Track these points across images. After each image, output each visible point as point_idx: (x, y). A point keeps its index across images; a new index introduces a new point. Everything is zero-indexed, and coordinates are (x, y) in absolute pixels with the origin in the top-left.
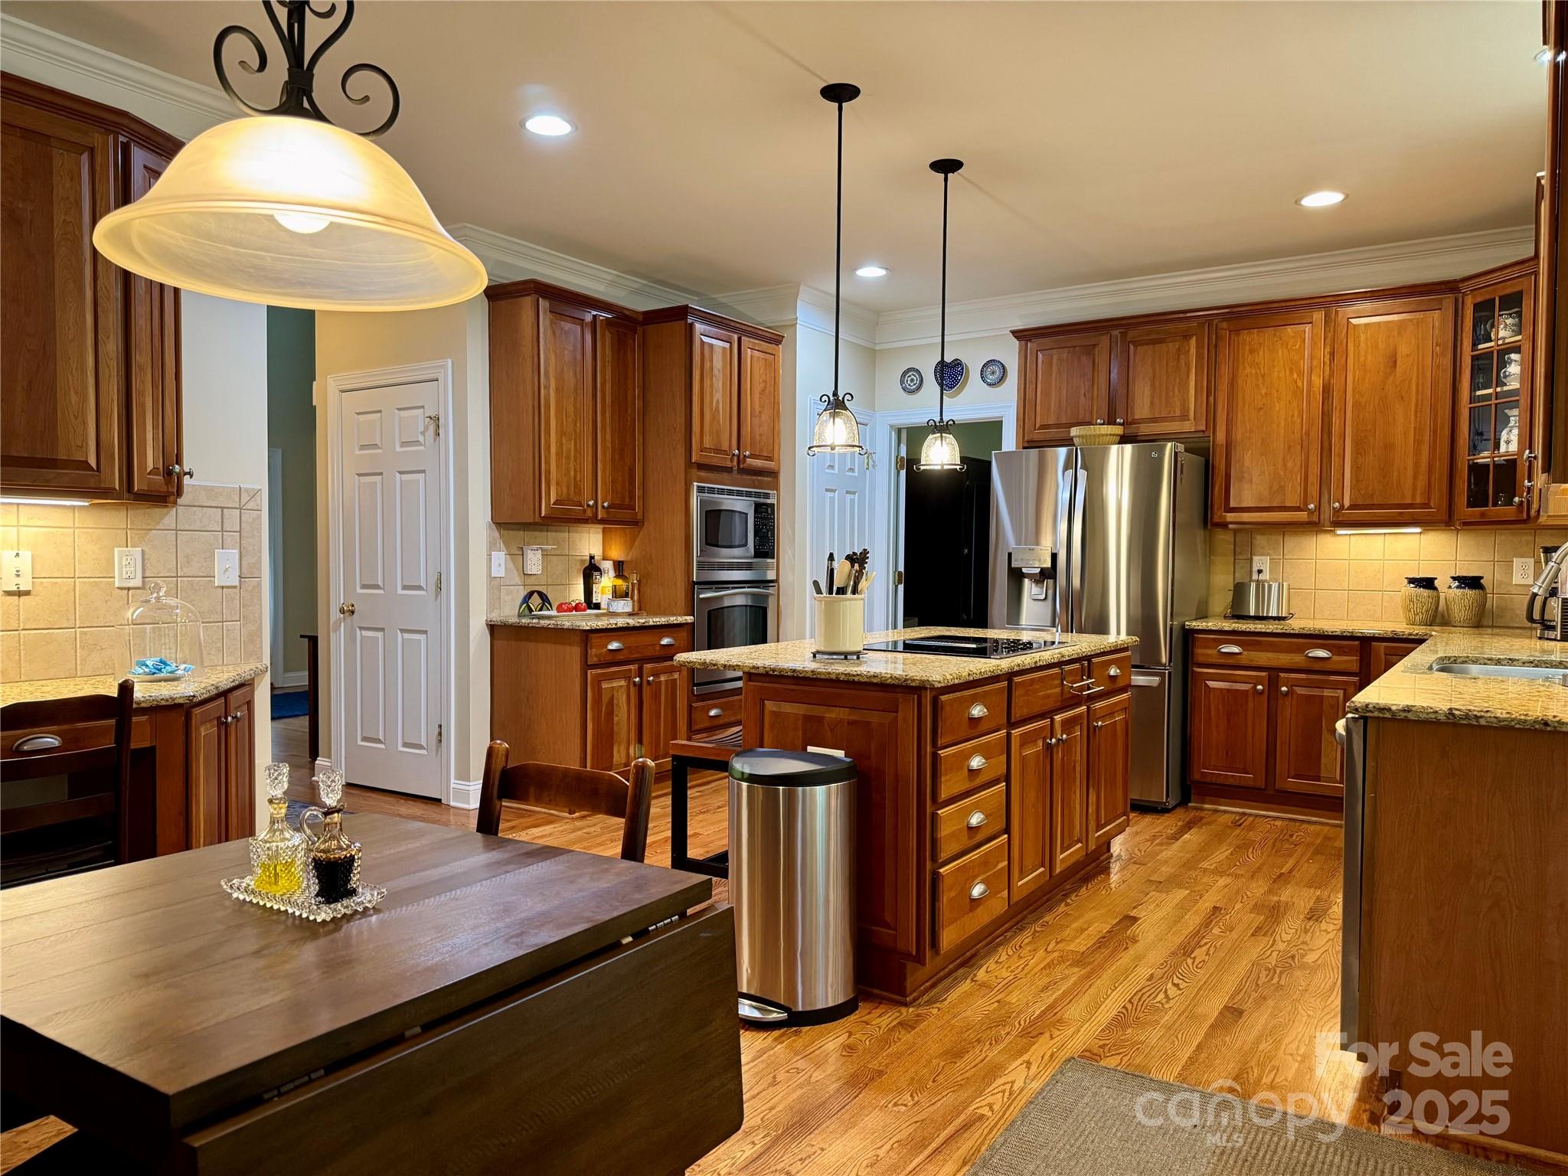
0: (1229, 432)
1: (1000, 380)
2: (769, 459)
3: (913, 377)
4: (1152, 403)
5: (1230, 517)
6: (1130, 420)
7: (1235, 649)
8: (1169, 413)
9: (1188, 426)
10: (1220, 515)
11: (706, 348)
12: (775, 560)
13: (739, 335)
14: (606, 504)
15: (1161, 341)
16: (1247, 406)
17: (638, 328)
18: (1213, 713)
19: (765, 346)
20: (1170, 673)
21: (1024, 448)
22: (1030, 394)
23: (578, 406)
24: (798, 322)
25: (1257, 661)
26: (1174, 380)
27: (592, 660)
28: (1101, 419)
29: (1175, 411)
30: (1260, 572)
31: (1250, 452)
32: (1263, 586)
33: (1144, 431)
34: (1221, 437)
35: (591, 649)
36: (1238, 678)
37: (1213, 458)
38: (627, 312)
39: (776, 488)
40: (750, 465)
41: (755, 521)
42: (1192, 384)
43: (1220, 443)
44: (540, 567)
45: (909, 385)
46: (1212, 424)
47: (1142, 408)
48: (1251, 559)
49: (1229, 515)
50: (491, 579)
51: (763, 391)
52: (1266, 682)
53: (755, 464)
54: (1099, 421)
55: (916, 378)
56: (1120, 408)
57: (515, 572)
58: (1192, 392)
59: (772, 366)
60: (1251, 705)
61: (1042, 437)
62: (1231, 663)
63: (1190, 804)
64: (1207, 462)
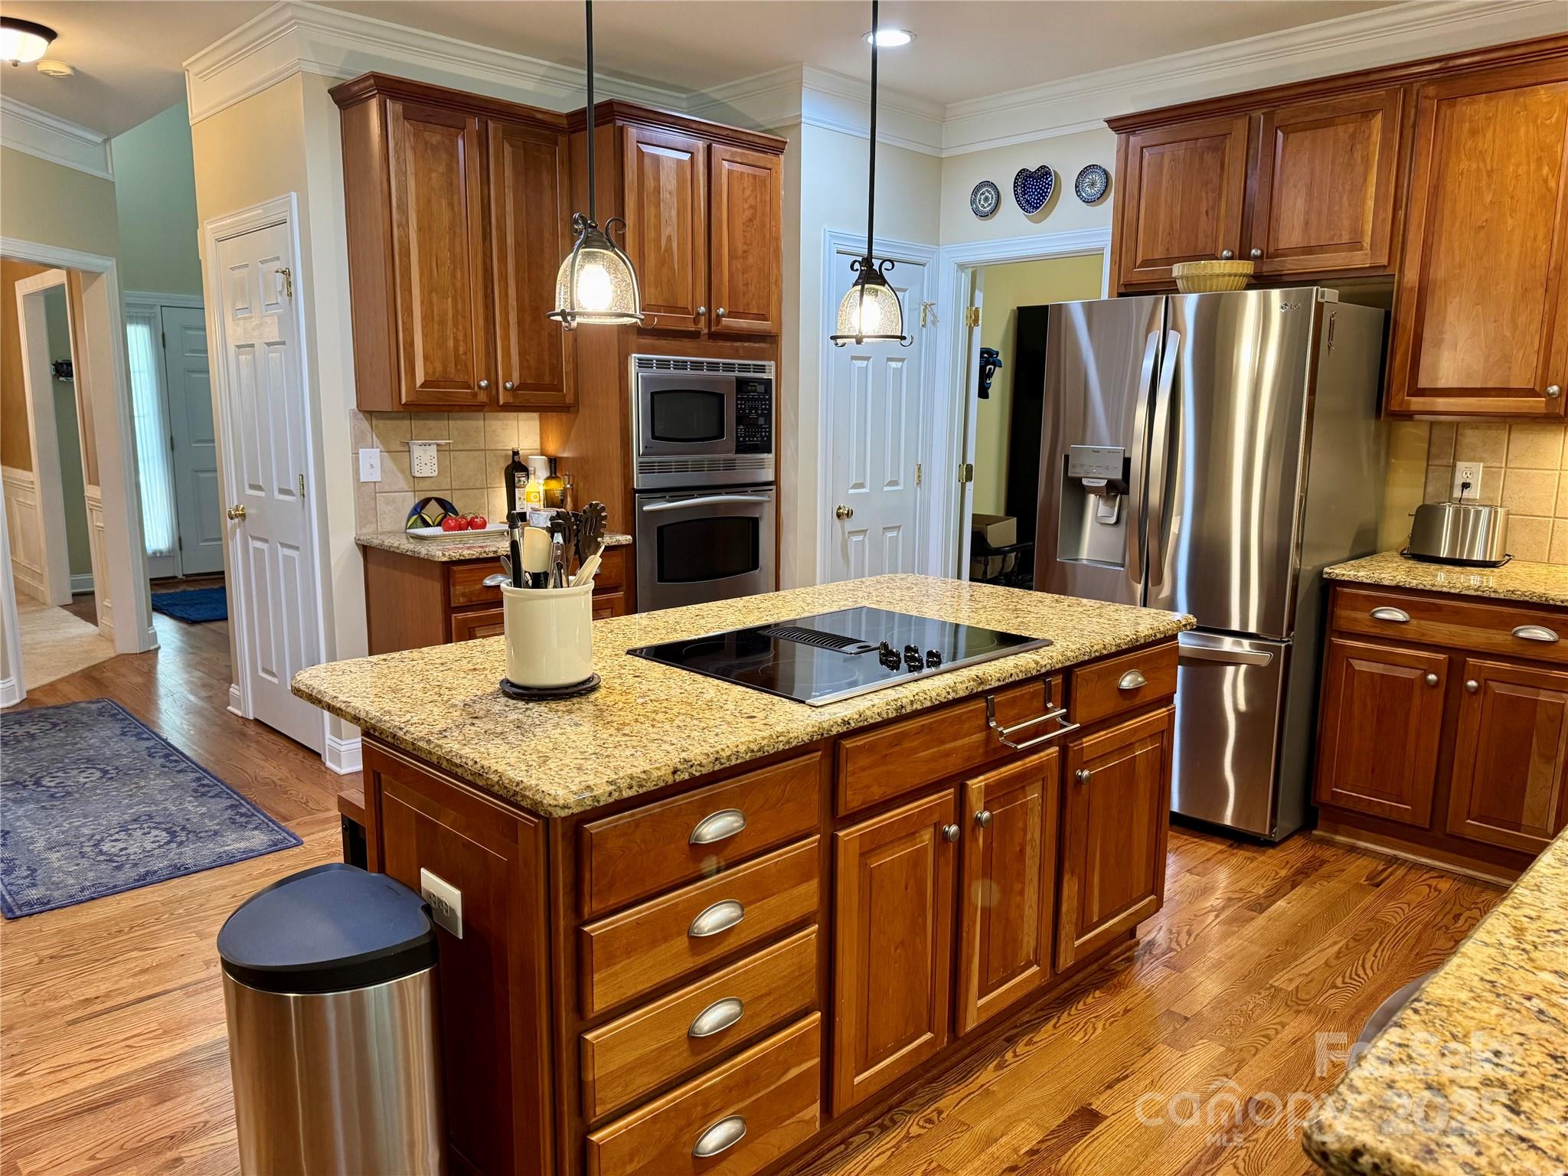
0: (1425, 267)
1: (1102, 195)
2: (763, 317)
3: (987, 194)
4: (1307, 223)
5: (1417, 403)
6: (1271, 250)
7: (1399, 615)
8: (1332, 238)
9: (1360, 259)
10: (1401, 399)
11: (647, 161)
12: (772, 456)
13: (709, 142)
14: (508, 385)
15: (1328, 123)
16: (1458, 224)
17: (560, 138)
18: (1356, 707)
19: (752, 156)
20: (1288, 648)
21: (1120, 295)
22: (1130, 213)
23: (458, 250)
24: (803, 119)
25: (1433, 637)
26: (1343, 185)
27: (458, 600)
28: (1229, 250)
29: (1341, 235)
30: (1465, 486)
31: (1457, 299)
32: (1467, 512)
33: (1290, 267)
34: (1411, 276)
35: (454, 586)
36: (1399, 660)
37: (1396, 314)
38: (540, 116)
39: (776, 358)
40: (728, 327)
41: (737, 404)
42: (1372, 190)
43: (1409, 285)
44: (435, 468)
45: (983, 206)
46: (1398, 257)
47: (1291, 232)
48: (1454, 466)
49: (1414, 399)
50: (359, 485)
51: (751, 220)
52: (1444, 669)
53: (735, 325)
54: (1225, 252)
55: (991, 195)
56: (1258, 232)
57: (399, 475)
58: (1371, 203)
59: (764, 185)
60: (1416, 702)
61: (1144, 279)
62: (1390, 634)
63: (1315, 832)
64: (1388, 314)
